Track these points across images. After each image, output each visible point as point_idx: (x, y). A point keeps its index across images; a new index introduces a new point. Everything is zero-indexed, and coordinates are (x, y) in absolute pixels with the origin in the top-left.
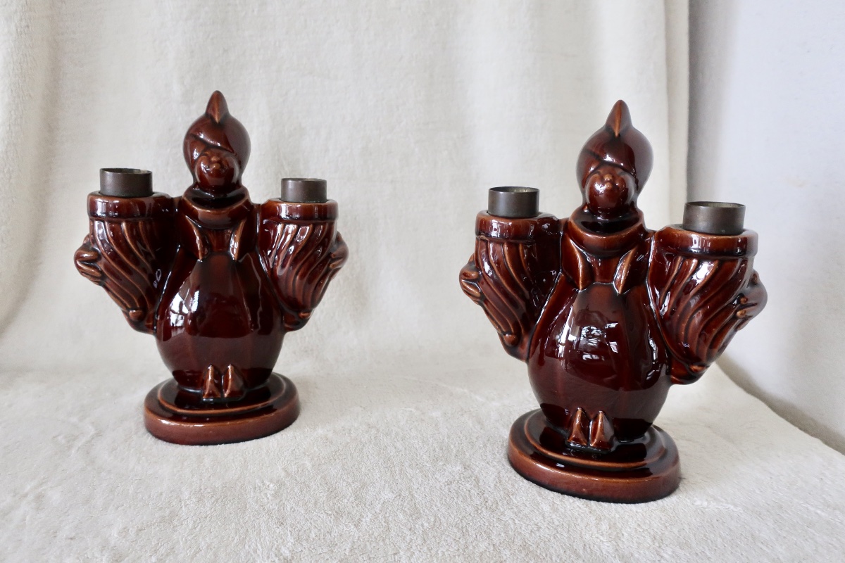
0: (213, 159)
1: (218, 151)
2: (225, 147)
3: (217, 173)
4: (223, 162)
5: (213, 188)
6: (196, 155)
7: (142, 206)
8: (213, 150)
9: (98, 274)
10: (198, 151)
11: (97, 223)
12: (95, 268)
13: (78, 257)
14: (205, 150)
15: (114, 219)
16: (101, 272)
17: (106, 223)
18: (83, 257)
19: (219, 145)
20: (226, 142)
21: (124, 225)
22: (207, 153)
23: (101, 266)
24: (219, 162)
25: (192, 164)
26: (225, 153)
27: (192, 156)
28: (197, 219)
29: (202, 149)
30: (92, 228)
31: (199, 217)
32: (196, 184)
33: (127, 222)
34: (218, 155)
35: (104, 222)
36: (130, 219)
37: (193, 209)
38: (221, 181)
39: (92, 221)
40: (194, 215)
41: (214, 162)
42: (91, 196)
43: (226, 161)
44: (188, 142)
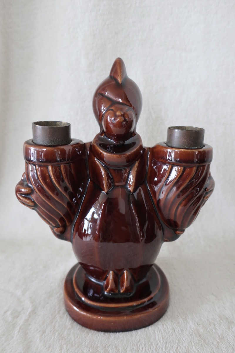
0: (118, 113)
1: (121, 106)
2: (125, 103)
3: (119, 125)
4: (126, 116)
5: (116, 136)
6: (103, 109)
7: (63, 152)
8: (117, 105)
9: (32, 204)
10: (105, 107)
11: (30, 166)
12: (29, 199)
13: (18, 191)
14: (111, 106)
15: (43, 164)
16: (34, 202)
17: (37, 167)
18: (21, 191)
19: (121, 100)
20: (126, 98)
21: (50, 168)
22: (113, 108)
23: (33, 197)
24: (123, 115)
25: (100, 117)
26: (126, 108)
27: (100, 111)
28: (104, 161)
29: (108, 105)
30: (27, 169)
31: (105, 159)
32: (102, 133)
33: (52, 166)
34: (121, 110)
35: (35, 165)
36: (55, 164)
37: (101, 153)
38: (122, 131)
39: (27, 163)
40: (101, 158)
41: (119, 116)
42: (26, 145)
43: (128, 115)
44: (96, 99)
